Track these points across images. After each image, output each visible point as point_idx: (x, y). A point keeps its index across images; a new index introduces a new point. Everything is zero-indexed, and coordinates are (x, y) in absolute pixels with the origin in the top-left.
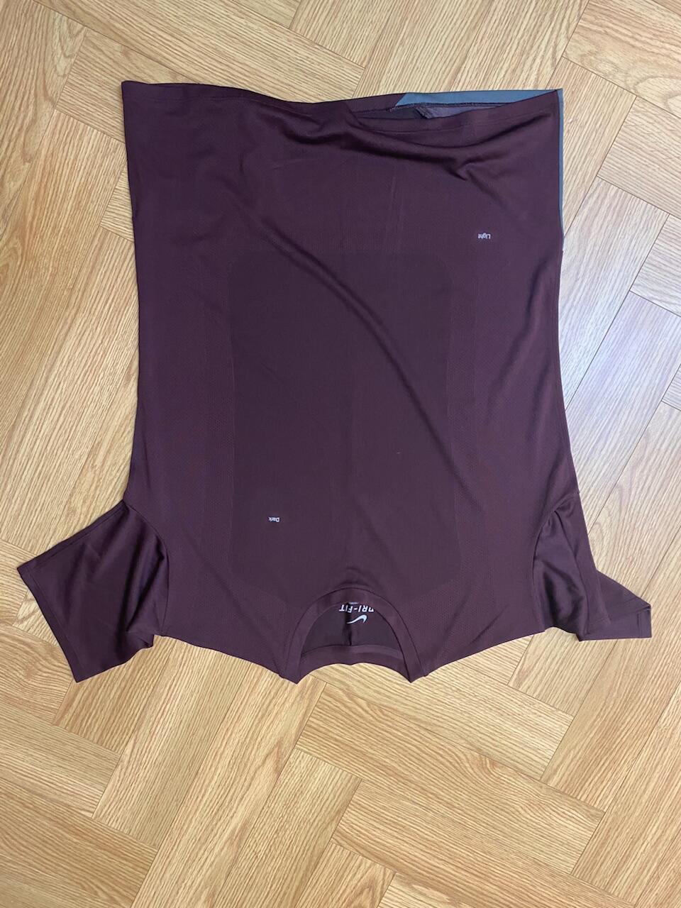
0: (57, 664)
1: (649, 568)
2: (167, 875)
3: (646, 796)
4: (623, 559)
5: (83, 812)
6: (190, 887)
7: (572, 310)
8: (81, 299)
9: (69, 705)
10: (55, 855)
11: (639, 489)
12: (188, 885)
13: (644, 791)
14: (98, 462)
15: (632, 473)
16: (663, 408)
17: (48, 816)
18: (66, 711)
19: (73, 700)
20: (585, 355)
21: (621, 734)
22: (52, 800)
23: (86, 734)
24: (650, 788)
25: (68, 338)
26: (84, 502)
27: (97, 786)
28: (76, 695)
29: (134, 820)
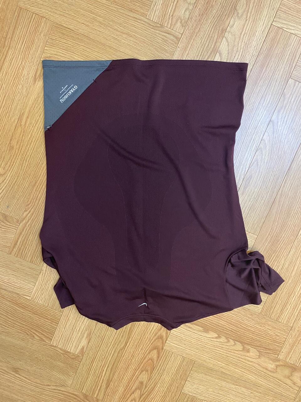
0: (8, 224)
1: (289, 160)
2: (67, 326)
3: (294, 273)
4: (276, 157)
5: (25, 297)
6: (79, 330)
7: (245, 36)
8: (10, 43)
9: (16, 244)
10: (13, 319)
11: (282, 122)
12: (77, 330)
13: (293, 270)
14: (23, 123)
15: (278, 115)
16: (291, 81)
17: (8, 299)
18: (14, 247)
19: (17, 241)
20: (253, 57)
21: (280, 243)
22: (10, 292)
23: (24, 258)
24: (296, 269)
25: (5, 62)
26: (17, 143)
27: (32, 283)
28: (18, 239)
29: (50, 299)
